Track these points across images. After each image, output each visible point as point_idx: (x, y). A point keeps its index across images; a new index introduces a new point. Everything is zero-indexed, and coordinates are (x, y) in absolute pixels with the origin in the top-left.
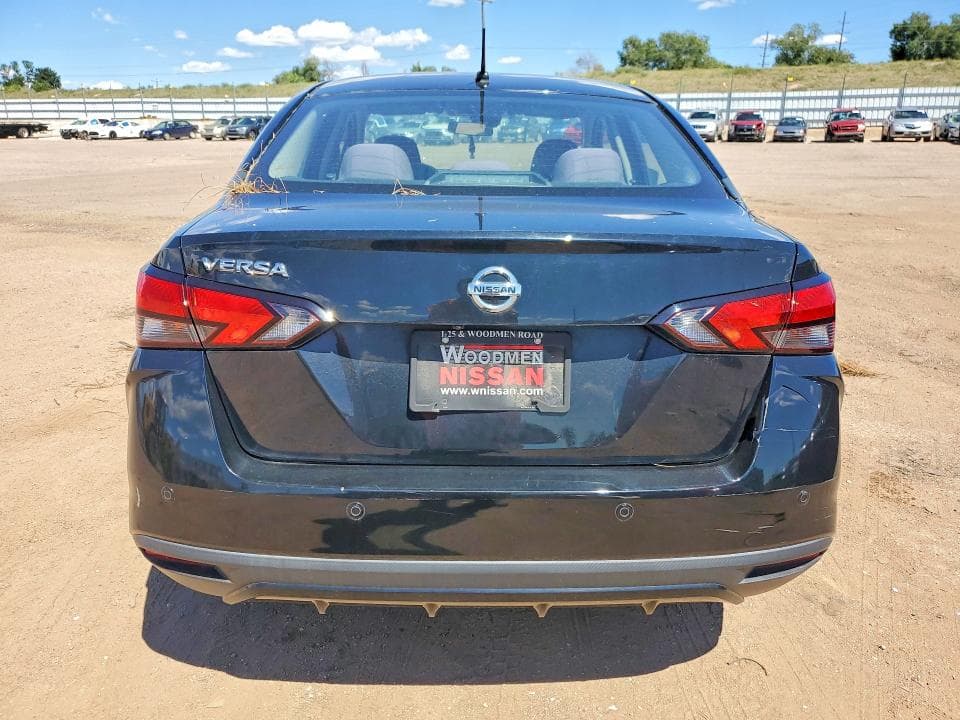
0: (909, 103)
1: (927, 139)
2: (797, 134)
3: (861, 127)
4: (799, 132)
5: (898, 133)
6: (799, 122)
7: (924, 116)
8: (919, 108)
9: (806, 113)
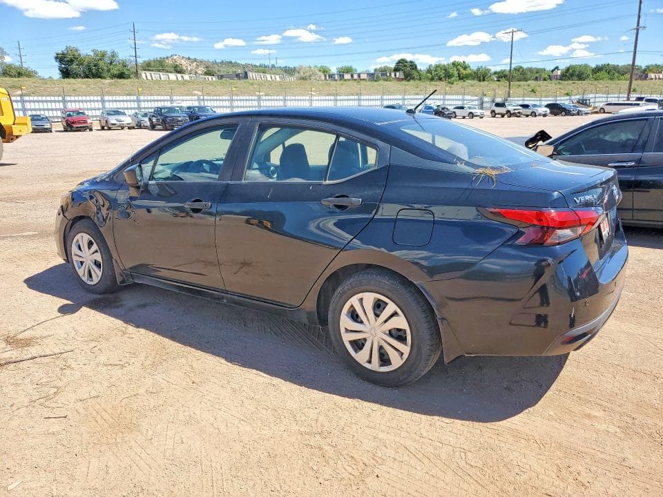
0: (109, 106)
1: (129, 128)
2: (46, 127)
3: (89, 121)
4: (47, 126)
5: (113, 124)
6: (43, 118)
7: (124, 114)
8: (119, 109)
9: (46, 112)
